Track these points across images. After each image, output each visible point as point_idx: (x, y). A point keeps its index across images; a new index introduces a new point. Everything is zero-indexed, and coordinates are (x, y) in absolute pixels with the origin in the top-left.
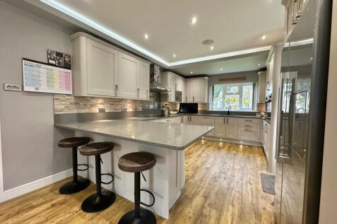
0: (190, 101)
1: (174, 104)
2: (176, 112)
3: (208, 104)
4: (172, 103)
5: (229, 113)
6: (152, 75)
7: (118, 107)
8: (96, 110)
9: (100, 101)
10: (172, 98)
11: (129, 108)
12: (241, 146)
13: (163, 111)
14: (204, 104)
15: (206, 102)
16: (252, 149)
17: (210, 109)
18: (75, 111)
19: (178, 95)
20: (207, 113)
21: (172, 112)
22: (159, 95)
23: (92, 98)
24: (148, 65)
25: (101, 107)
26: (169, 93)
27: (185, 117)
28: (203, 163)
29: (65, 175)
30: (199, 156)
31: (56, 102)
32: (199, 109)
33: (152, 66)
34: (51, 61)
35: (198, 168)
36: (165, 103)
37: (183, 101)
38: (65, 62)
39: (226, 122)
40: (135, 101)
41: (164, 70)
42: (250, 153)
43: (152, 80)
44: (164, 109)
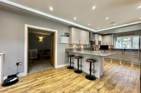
0: (105, 44)
1: (98, 46)
2: (99, 49)
3: (114, 45)
4: (97, 45)
5: (125, 50)
6: (90, 36)
7: (79, 47)
8: (74, 48)
9: (75, 45)
10: (97, 44)
11: (82, 47)
12: (132, 65)
13: (93, 49)
14: (112, 46)
15: (113, 45)
16: (138, 66)
17: (115, 48)
18: (69, 48)
19: (100, 42)
20: (113, 50)
21: (97, 49)
22: (92, 43)
23: (73, 44)
24: (88, 33)
25: (75, 47)
26: (96, 42)
27: (103, 51)
28: (111, 68)
29: (66, 65)
30: (110, 66)
31: (66, 45)
32: (109, 48)
33: (90, 33)
34: (65, 35)
35: (109, 69)
36: (94, 46)
37: (102, 44)
38: (68, 35)
39: (123, 54)
40: (84, 45)
41: (94, 33)
42: (137, 67)
43: (90, 37)
44: (94, 48)
